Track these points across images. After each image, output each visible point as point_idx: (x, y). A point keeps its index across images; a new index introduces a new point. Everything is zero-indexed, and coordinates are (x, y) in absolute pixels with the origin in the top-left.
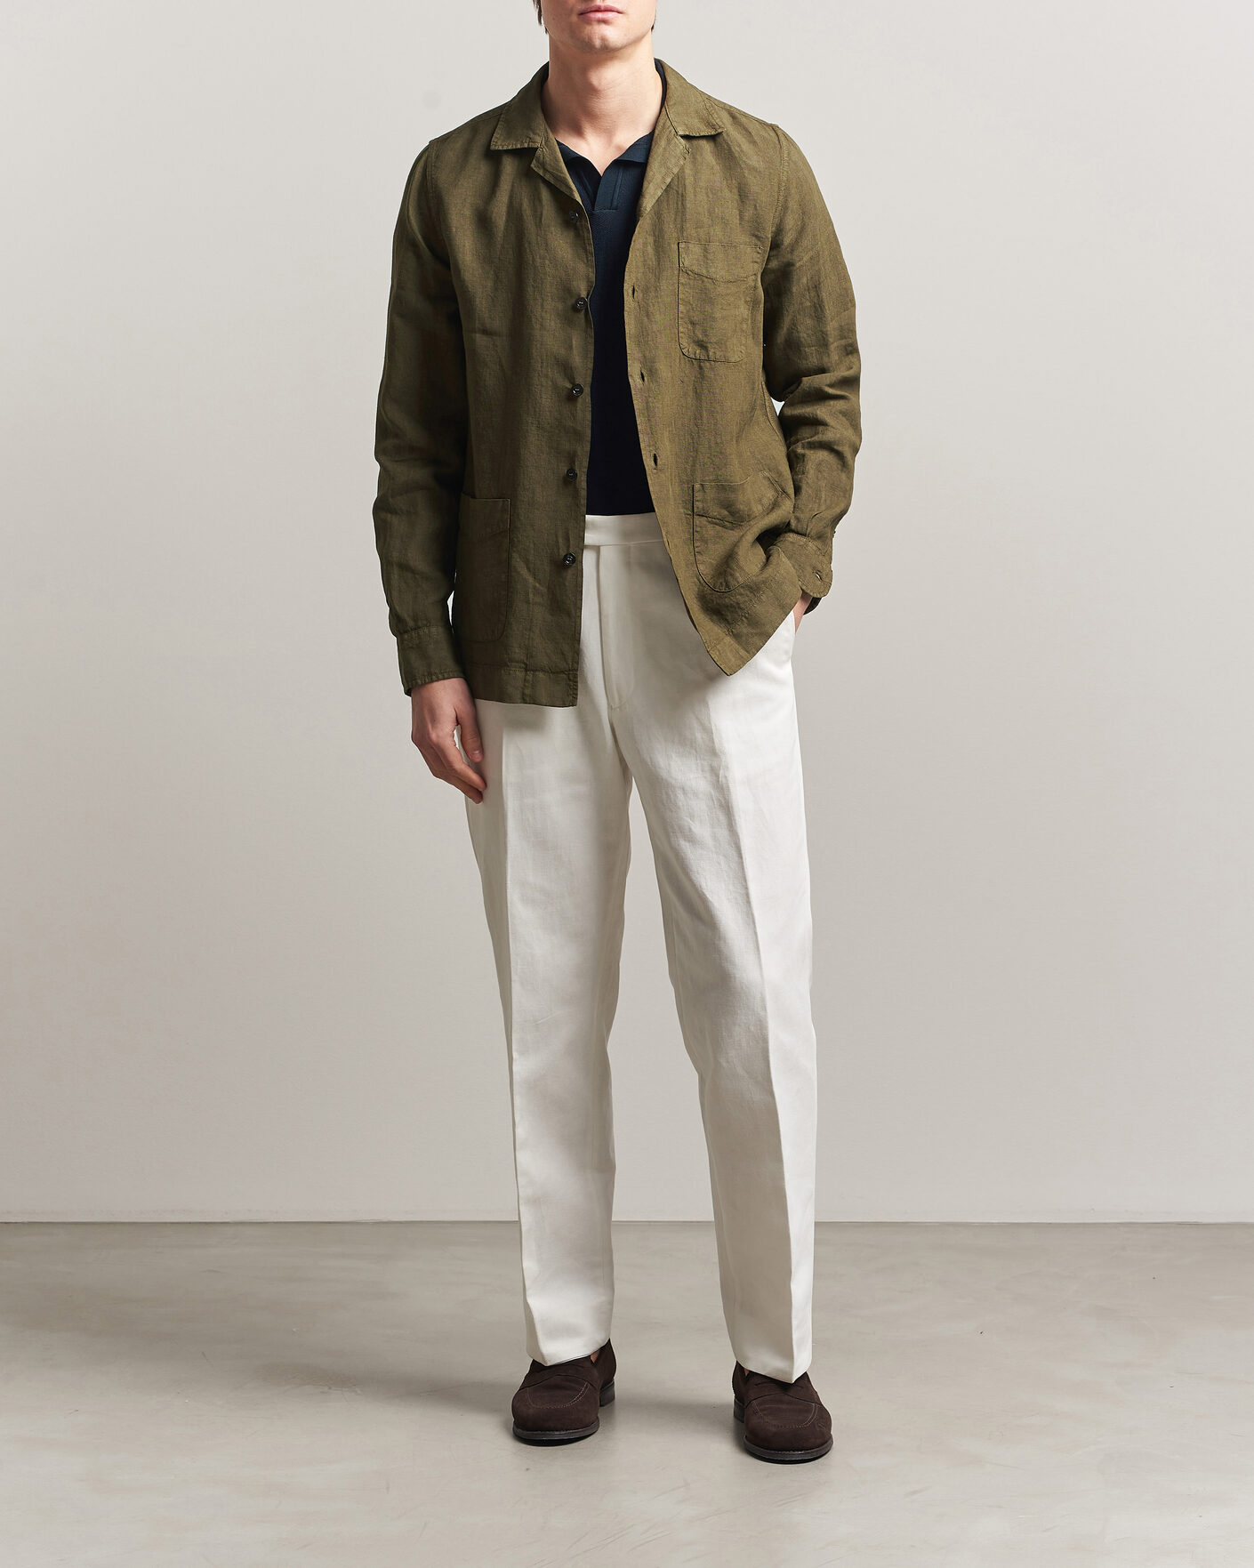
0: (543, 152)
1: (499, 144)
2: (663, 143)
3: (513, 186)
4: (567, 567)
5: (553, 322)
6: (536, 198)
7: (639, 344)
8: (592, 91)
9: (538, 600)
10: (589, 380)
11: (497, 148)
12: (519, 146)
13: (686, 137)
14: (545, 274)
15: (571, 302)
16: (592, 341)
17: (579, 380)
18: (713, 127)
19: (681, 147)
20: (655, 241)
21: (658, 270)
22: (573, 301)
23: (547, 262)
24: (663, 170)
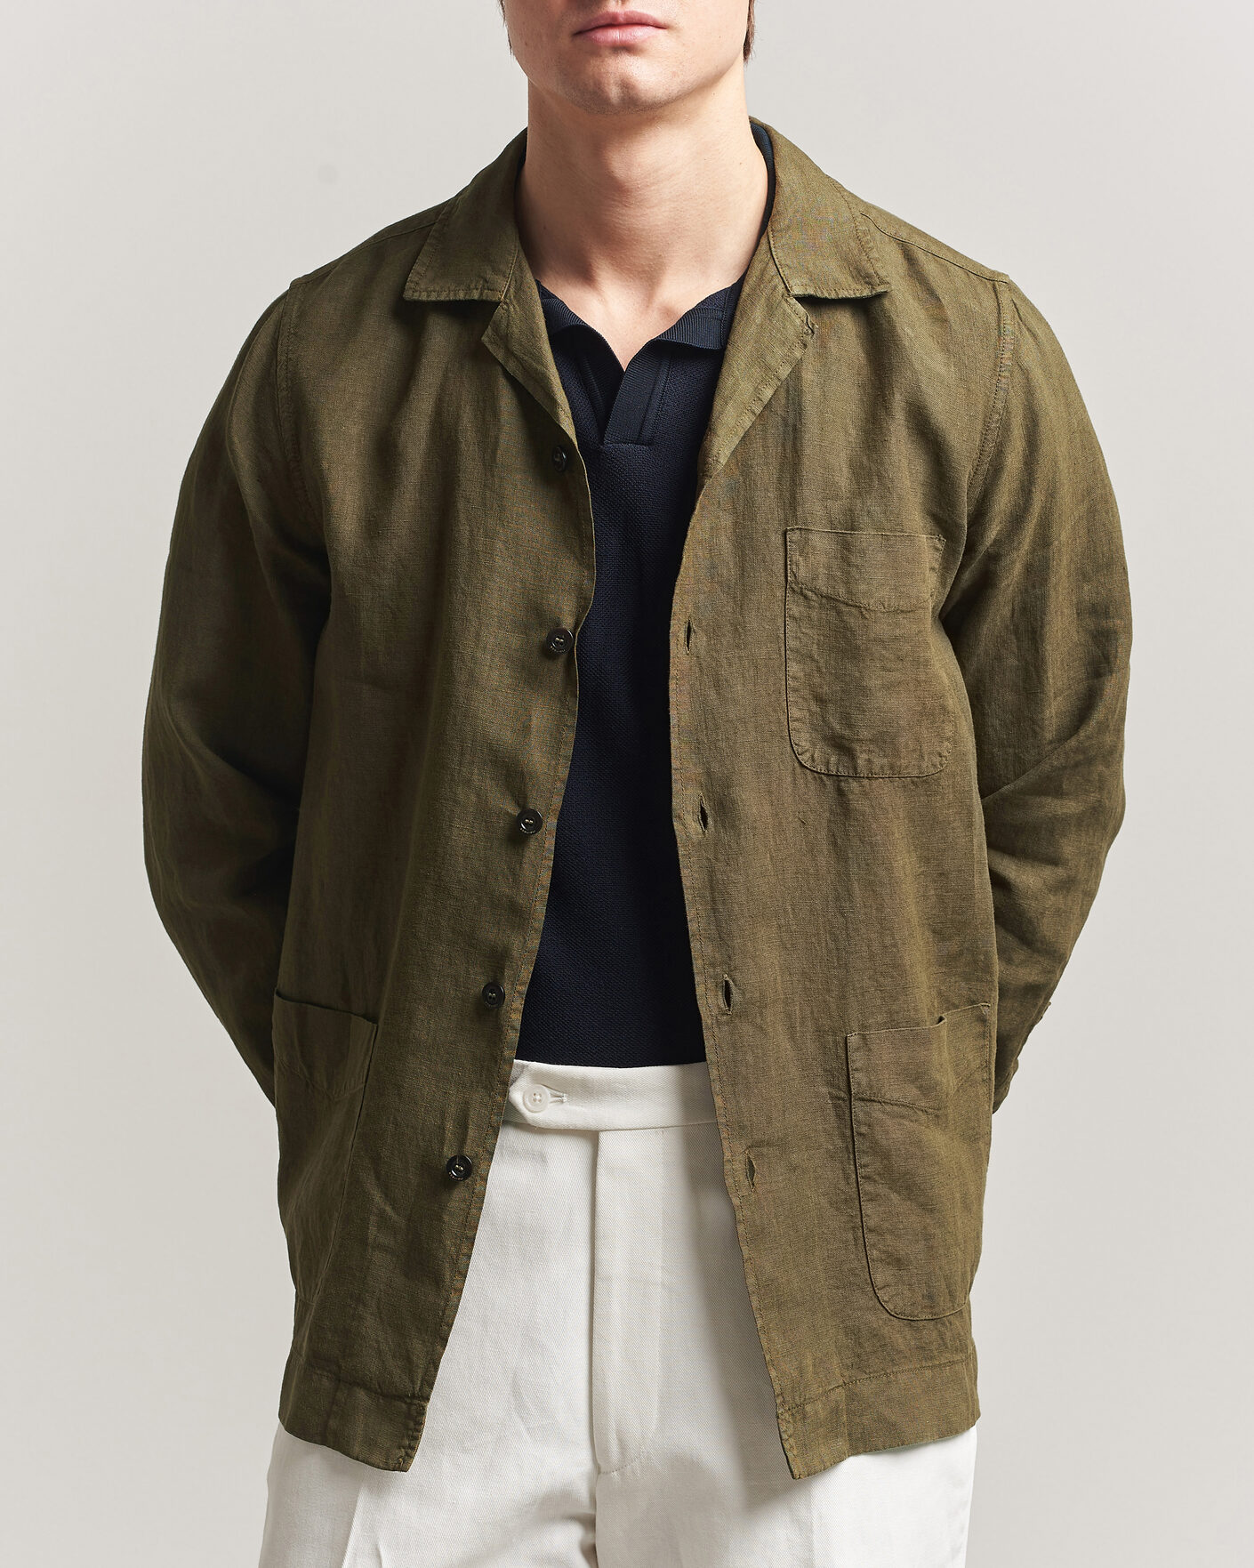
0: (511, 314)
1: (424, 288)
2: (758, 314)
3: (445, 377)
4: (449, 1184)
5: (495, 674)
6: (487, 409)
7: (698, 748)
8: (615, 191)
9: (385, 1240)
10: (557, 802)
11: (416, 296)
12: (461, 296)
13: (809, 301)
14: (491, 569)
15: (540, 636)
16: (573, 721)
17: (536, 804)
18: (866, 278)
19: (798, 322)
20: (736, 523)
21: (741, 591)
22: (544, 635)
23: (499, 545)
24: (757, 372)
